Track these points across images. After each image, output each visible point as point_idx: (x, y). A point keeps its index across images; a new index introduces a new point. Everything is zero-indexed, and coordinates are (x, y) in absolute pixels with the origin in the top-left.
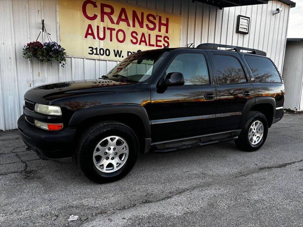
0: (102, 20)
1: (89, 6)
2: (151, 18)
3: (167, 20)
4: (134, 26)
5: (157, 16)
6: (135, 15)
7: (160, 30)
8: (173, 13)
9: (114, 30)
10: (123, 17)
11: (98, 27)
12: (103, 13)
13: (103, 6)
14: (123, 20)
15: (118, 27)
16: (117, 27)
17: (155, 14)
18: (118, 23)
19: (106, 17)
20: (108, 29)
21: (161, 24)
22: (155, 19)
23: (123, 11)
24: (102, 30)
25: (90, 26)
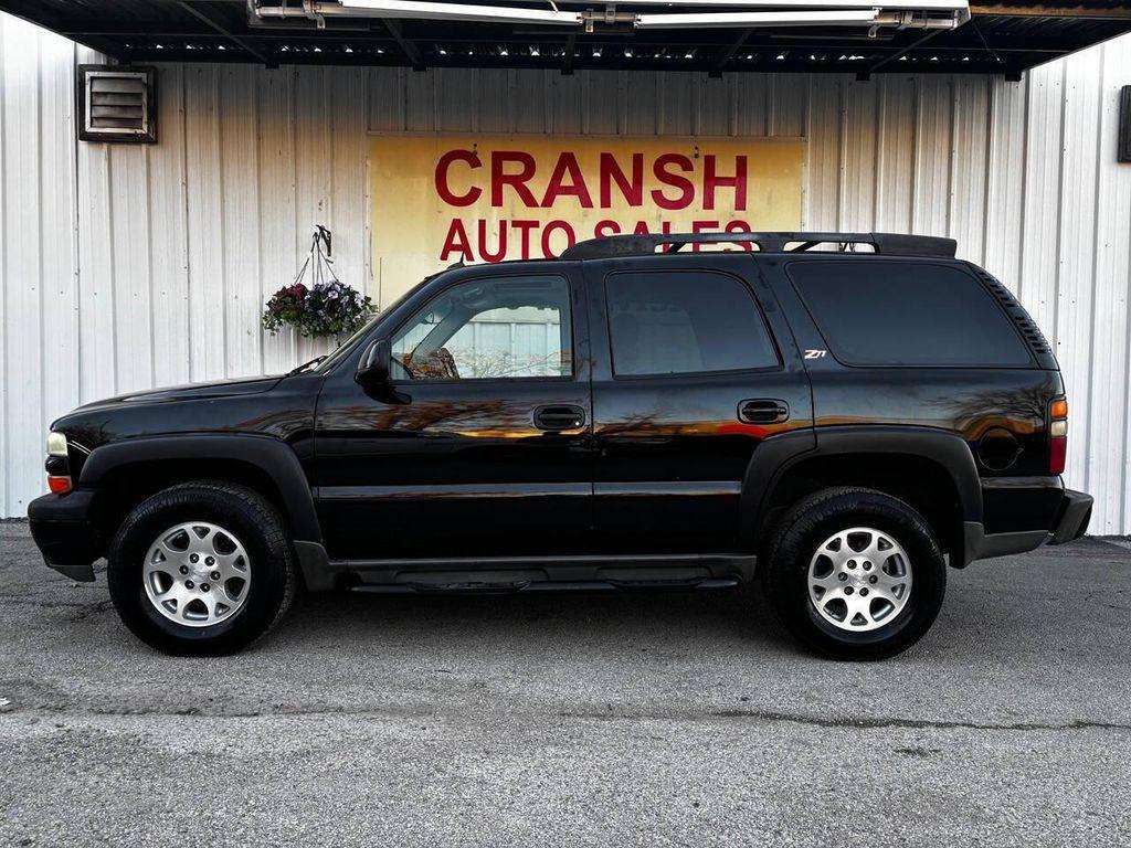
0: (497, 201)
1: (457, 169)
2: (673, 169)
3: (742, 165)
4: (606, 203)
5: (697, 156)
6: (608, 167)
7: (709, 204)
8: (766, 135)
9: (536, 224)
10: (567, 181)
11: (482, 224)
12: (498, 180)
13: (498, 159)
14: (567, 191)
15: (549, 213)
16: (544, 216)
17: (688, 152)
18: (548, 202)
19: (508, 191)
20: (516, 224)
21: (711, 181)
22: (687, 166)
23: (567, 162)
24: (497, 230)
25: (457, 225)
